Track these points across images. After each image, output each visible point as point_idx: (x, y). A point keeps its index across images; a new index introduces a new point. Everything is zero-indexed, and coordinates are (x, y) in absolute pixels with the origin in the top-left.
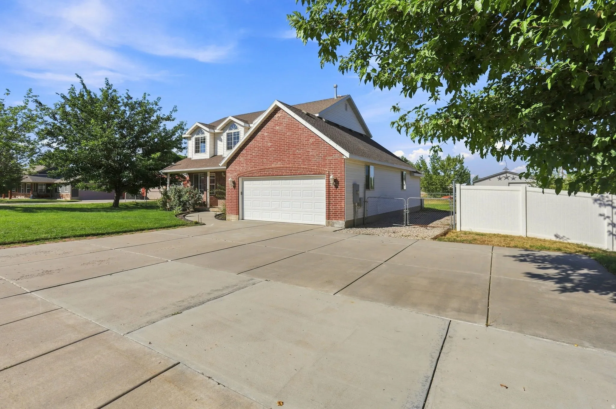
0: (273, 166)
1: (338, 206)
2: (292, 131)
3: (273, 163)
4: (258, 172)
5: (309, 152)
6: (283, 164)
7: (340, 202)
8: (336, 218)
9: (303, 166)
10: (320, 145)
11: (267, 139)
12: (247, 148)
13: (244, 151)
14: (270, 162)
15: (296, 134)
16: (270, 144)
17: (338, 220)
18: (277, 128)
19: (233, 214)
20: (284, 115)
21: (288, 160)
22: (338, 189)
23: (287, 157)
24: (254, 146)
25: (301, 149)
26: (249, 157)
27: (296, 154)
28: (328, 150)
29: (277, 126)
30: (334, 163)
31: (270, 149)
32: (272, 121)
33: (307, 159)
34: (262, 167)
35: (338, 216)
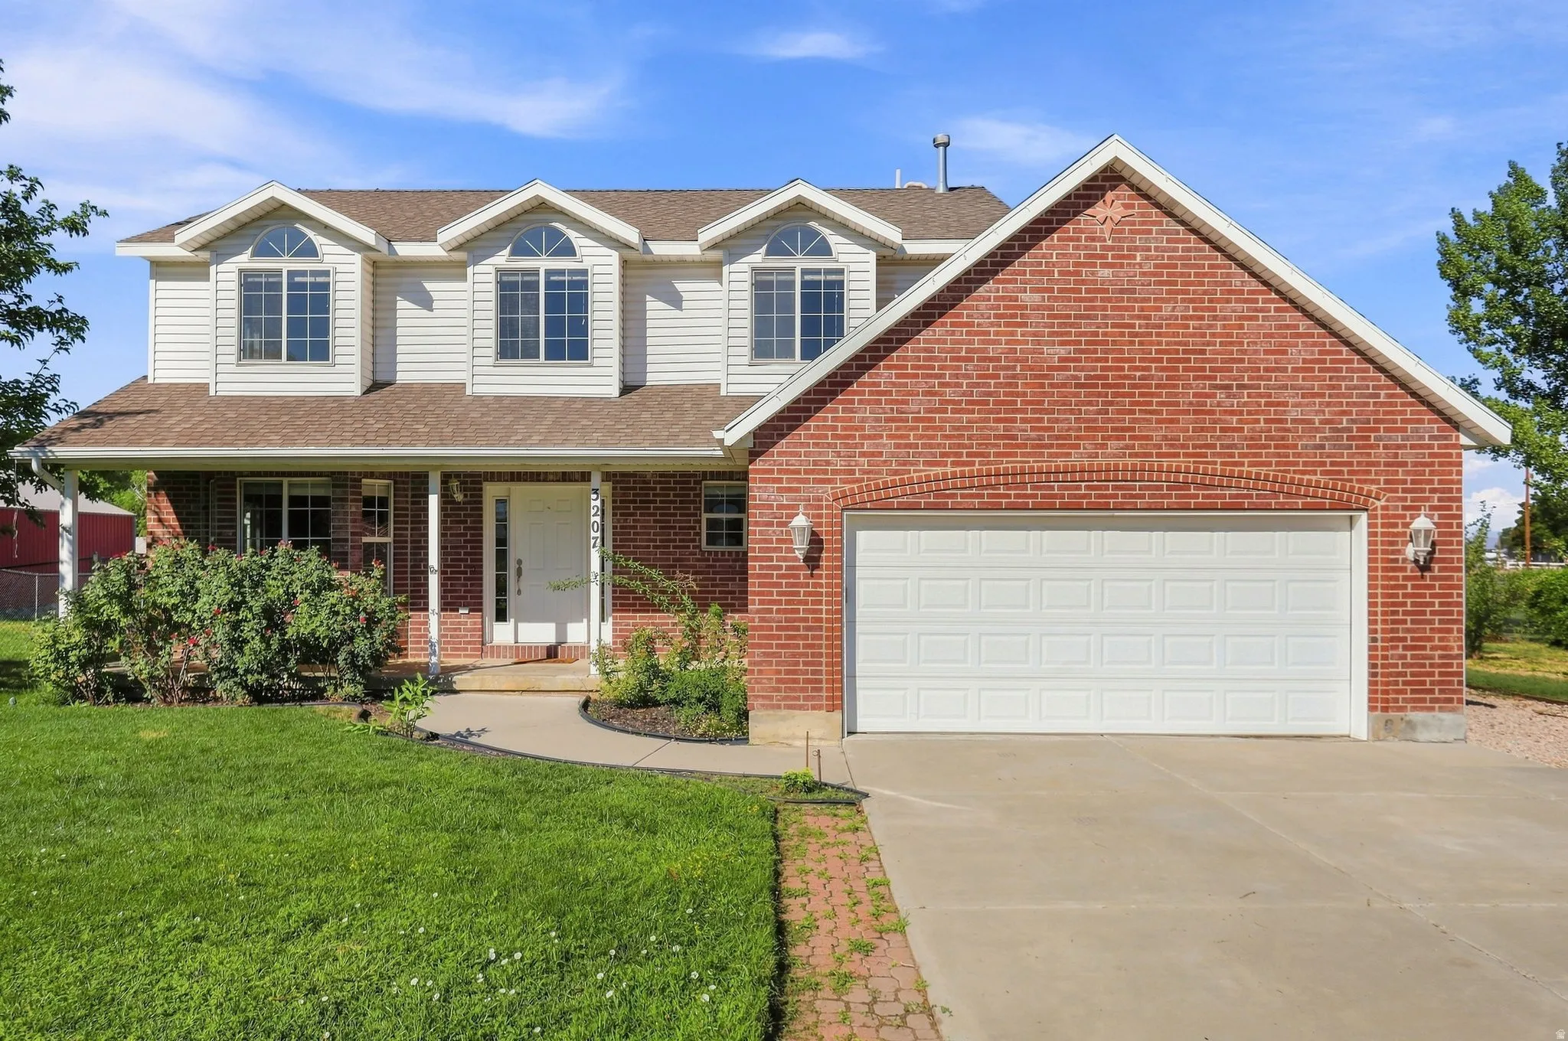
0: (1076, 459)
1: (1433, 648)
2: (1192, 301)
3: (1077, 446)
4: (981, 487)
5: (1285, 404)
6: (1136, 455)
7: (1440, 631)
8: (1418, 704)
9: (1254, 470)
10: (1344, 378)
11: (1038, 325)
12: (905, 358)
13: (882, 375)
14: (1058, 438)
15: (1215, 318)
16: (1055, 352)
17: (1432, 709)
18: (1106, 273)
19: (801, 708)
20: (1142, 215)
21: (1165, 438)
22: (1433, 578)
23: (1159, 421)
24: (952, 351)
25: (1240, 387)
26: (916, 406)
27: (1213, 412)
28: (1383, 404)
29: (1105, 266)
30: (1416, 464)
31: (1058, 377)
32: (1071, 239)
33: (1272, 438)
34: (1006, 464)
35: (1432, 691)
